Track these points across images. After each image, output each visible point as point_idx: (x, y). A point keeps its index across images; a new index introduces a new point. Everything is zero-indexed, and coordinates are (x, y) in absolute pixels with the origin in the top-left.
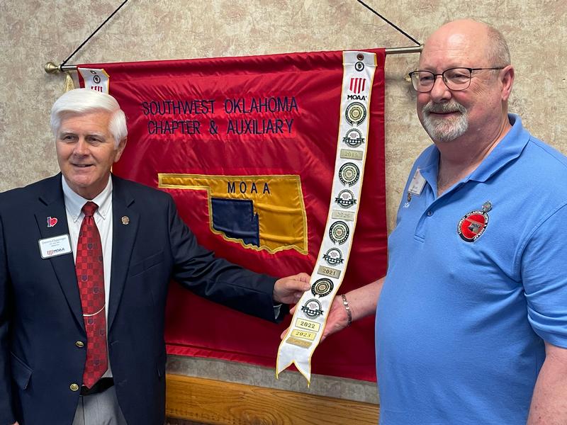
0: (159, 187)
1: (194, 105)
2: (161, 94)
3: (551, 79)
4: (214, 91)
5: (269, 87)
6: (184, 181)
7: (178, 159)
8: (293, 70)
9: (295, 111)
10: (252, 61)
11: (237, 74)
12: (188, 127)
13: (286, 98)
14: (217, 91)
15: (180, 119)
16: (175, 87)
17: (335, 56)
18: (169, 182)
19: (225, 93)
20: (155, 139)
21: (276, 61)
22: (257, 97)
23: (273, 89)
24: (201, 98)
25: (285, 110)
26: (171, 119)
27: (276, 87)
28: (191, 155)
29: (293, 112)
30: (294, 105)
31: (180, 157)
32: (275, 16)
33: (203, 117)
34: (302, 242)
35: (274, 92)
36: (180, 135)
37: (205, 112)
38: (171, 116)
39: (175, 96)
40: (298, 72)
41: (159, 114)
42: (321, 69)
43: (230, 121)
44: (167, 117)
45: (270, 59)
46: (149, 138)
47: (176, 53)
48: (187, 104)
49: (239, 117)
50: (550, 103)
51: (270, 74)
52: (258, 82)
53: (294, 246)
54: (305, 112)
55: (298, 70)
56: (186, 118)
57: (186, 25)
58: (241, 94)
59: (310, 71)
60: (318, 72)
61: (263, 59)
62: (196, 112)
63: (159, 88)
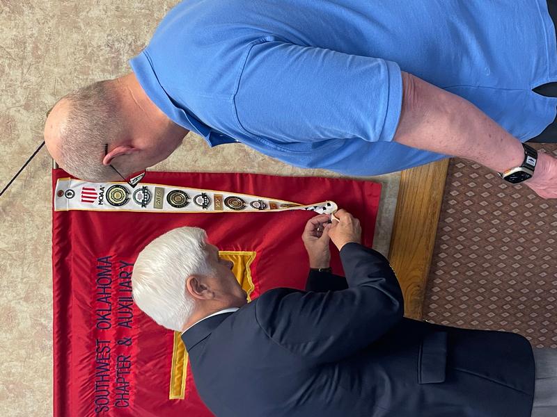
0: (183, 398)
1: (101, 361)
2: (88, 394)
3: (88, 10)
4: (87, 340)
5: (86, 284)
6: (178, 374)
7: (155, 379)
8: (70, 260)
9: (112, 258)
10: (59, 301)
11: (71, 317)
12: (123, 368)
13: (98, 267)
14: (88, 337)
15: (114, 376)
16: (82, 379)
17: (58, 218)
18: (178, 389)
19: (90, 328)
20: (134, 401)
21: (59, 276)
22: (95, 297)
23: (88, 280)
24: (94, 353)
25: (110, 269)
26: (114, 384)
27: (86, 277)
28: (152, 365)
29: (112, 261)
30: (105, 260)
31: (153, 377)
32: (13, 277)
33: (114, 352)
34: (243, 257)
35: (91, 280)
36: (131, 376)
37: (108, 350)
38: (111, 385)
39: (91, 379)
40: (72, 255)
41: (108, 397)
42: (70, 233)
43: (119, 325)
44: (113, 388)
45: (58, 282)
46: (132, 407)
47: (47, 378)
48: (99, 368)
49: (116, 315)
50: (112, 13)
51: (72, 283)
52: (80, 295)
53: (248, 265)
54: (114, 248)
55: (70, 255)
56: (114, 369)
57: (17, 368)
58: (92, 312)
59: (72, 243)
60: (73, 235)
61: (57, 290)
62: (109, 359)
63: (82, 395)
